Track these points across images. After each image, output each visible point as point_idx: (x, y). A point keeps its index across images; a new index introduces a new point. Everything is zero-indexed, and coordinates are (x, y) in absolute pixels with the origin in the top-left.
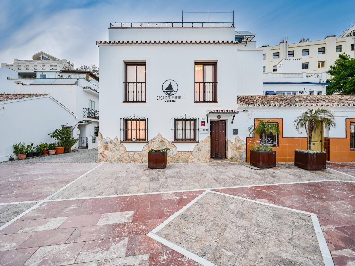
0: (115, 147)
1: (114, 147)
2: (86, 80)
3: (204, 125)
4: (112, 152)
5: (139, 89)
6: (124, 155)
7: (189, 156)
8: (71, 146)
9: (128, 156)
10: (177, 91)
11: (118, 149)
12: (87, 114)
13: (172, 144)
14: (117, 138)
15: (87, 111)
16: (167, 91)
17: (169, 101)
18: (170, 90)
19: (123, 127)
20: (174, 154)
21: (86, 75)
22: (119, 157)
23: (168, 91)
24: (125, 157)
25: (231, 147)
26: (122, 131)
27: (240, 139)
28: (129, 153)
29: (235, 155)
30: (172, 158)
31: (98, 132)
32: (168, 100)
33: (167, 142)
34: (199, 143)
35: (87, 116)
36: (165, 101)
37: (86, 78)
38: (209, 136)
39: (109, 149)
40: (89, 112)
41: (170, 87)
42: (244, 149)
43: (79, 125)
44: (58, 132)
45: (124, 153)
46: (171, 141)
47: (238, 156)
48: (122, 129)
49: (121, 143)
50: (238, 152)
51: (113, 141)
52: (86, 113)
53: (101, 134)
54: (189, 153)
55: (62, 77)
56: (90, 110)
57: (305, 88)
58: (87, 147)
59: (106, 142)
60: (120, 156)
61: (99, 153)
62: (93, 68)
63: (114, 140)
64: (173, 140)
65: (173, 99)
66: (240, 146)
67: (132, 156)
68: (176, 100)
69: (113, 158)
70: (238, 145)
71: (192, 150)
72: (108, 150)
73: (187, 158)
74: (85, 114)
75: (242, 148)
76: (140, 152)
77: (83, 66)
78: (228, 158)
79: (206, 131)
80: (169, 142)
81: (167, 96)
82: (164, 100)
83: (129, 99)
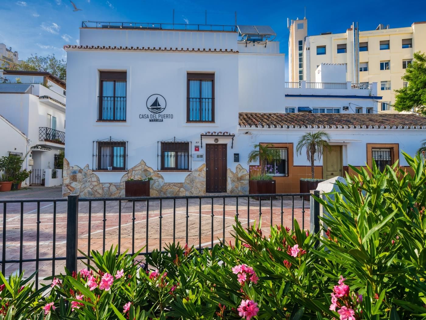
0: (86, 177)
1: (84, 177)
2: (44, 85)
3: (198, 150)
4: (82, 183)
5: (118, 105)
6: (96, 188)
7: (179, 189)
8: (21, 181)
9: (102, 189)
10: (164, 109)
11: (89, 180)
12: (44, 136)
13: (158, 174)
14: (88, 166)
15: (44, 132)
16: (152, 108)
17: (154, 121)
18: (156, 107)
19: (96, 152)
20: (160, 187)
21: (44, 78)
22: (90, 190)
23: (154, 109)
24: (98, 191)
25: (231, 178)
26: (95, 157)
27: (242, 167)
28: (102, 186)
29: (236, 188)
30: (158, 191)
31: (64, 158)
32: (153, 119)
33: (152, 171)
34: (191, 173)
35: (45, 139)
36: (150, 121)
37: (44, 84)
38: (204, 164)
39: (78, 179)
40: (47, 132)
41: (156, 103)
42: (247, 180)
43: (32, 151)
44: (4, 160)
45: (96, 186)
46: (157, 170)
47: (239, 189)
48: (95, 154)
49: (93, 172)
50: (239, 184)
51: (82, 170)
52: (42, 134)
53: (67, 161)
54: (180, 185)
55: (6, 80)
56: (49, 131)
57: (350, 103)
58: (43, 184)
59: (73, 171)
60: (92, 189)
61: (64, 185)
62: (50, 60)
63: (84, 168)
64: (160, 169)
65: (160, 118)
66: (242, 176)
67: (107, 189)
68: (163, 119)
69: (82, 192)
70: (239, 175)
71: (183, 181)
72: (76, 181)
73: (177, 191)
74: (41, 136)
75: (244, 179)
76: (117, 184)
77: (34, 57)
78: (228, 191)
79: (201, 157)
80: (154, 171)
81: (153, 114)
82: (148, 120)
83: (104, 117)
